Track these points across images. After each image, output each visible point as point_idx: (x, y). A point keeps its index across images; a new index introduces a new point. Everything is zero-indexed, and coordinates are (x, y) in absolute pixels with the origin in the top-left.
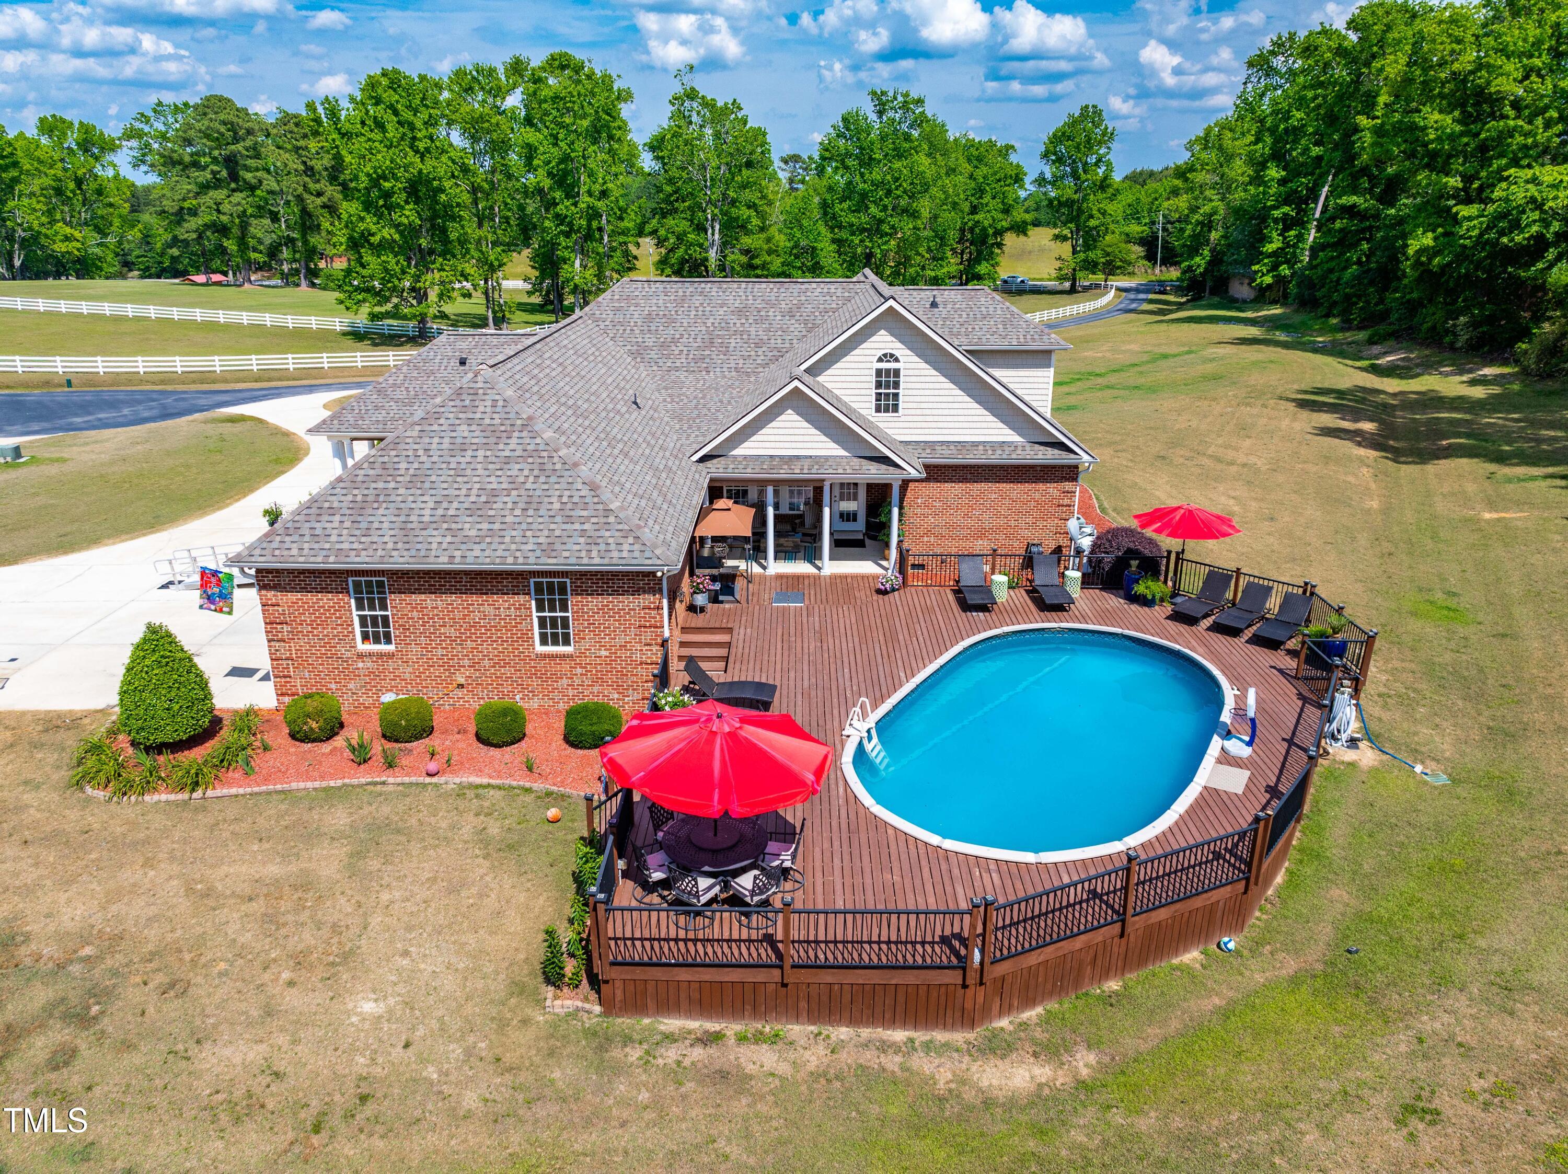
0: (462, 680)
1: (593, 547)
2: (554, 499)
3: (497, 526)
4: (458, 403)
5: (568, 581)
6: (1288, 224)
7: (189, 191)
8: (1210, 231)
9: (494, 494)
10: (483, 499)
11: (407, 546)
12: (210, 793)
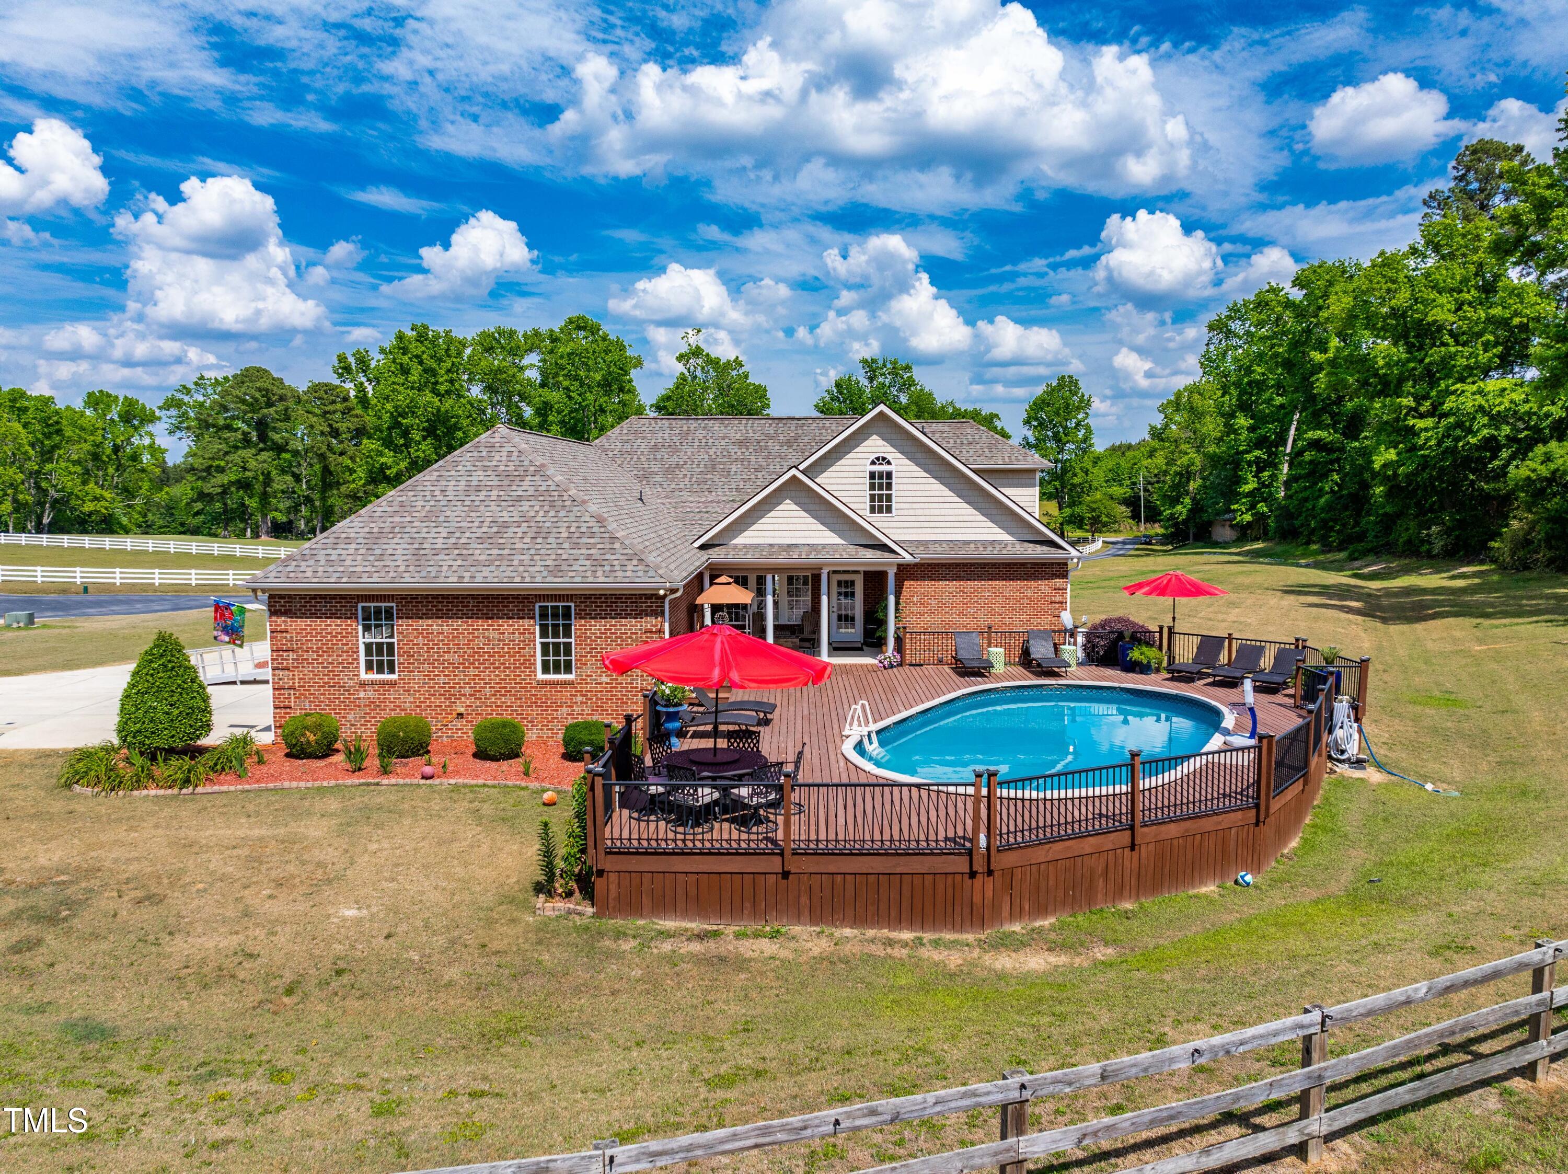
0: (462, 710)
1: (599, 568)
2: (563, 530)
3: (506, 552)
4: (475, 454)
5: (572, 605)
6: (1261, 465)
7: (220, 450)
8: (1188, 481)
9: (505, 525)
10: (495, 529)
11: (418, 569)
12: (199, 789)
